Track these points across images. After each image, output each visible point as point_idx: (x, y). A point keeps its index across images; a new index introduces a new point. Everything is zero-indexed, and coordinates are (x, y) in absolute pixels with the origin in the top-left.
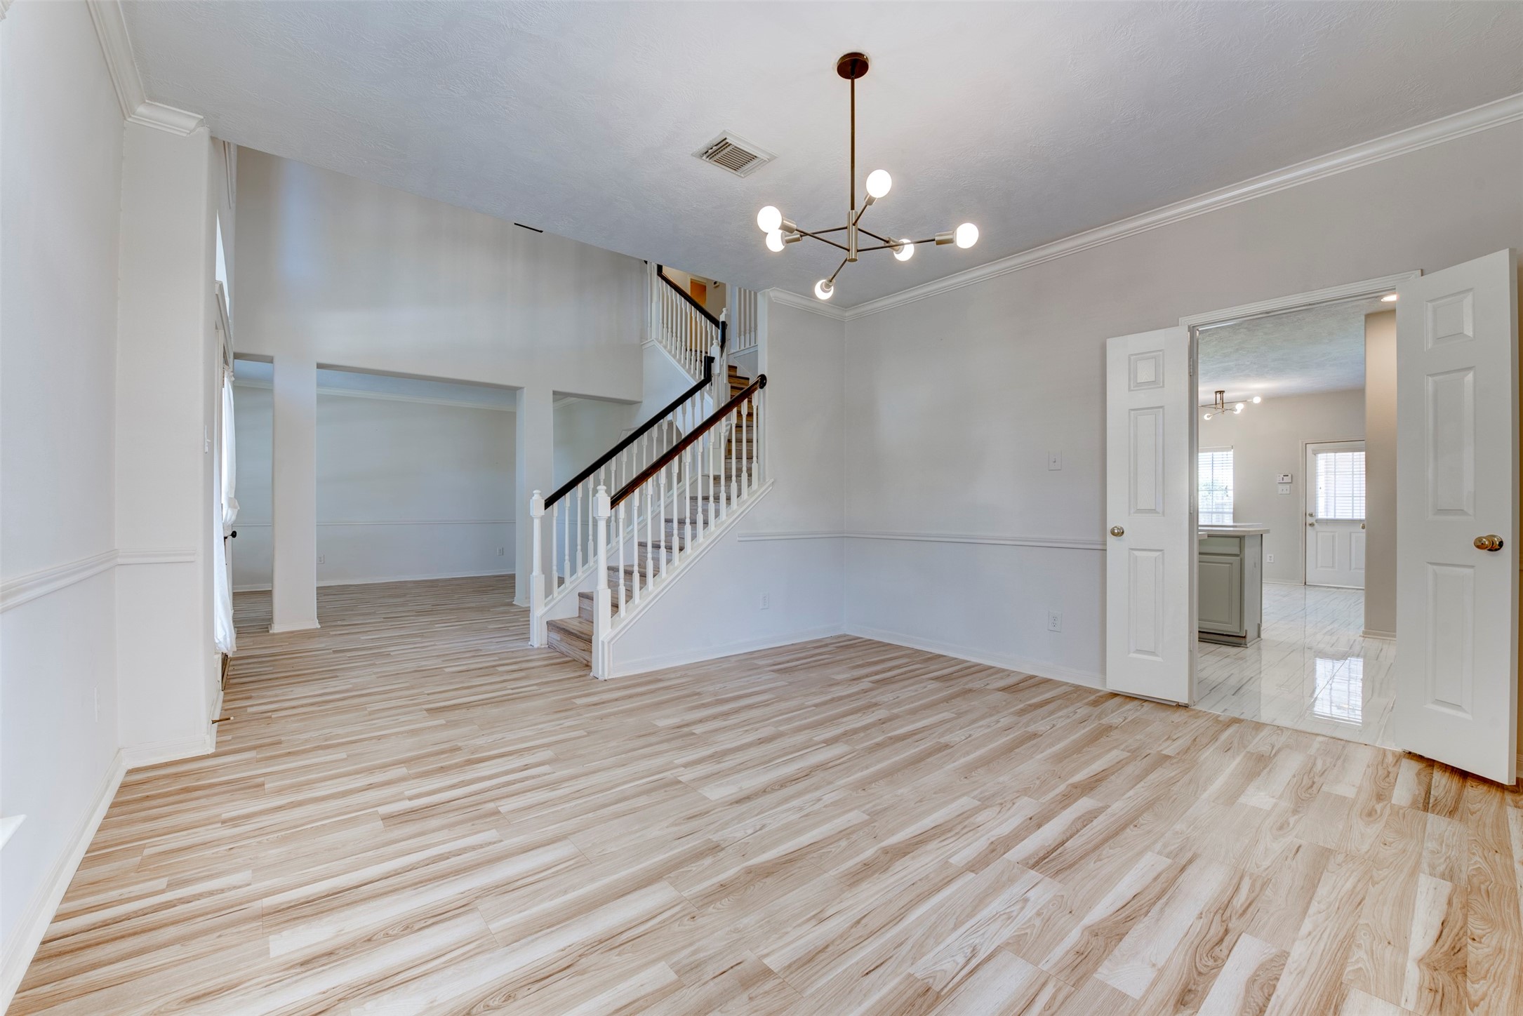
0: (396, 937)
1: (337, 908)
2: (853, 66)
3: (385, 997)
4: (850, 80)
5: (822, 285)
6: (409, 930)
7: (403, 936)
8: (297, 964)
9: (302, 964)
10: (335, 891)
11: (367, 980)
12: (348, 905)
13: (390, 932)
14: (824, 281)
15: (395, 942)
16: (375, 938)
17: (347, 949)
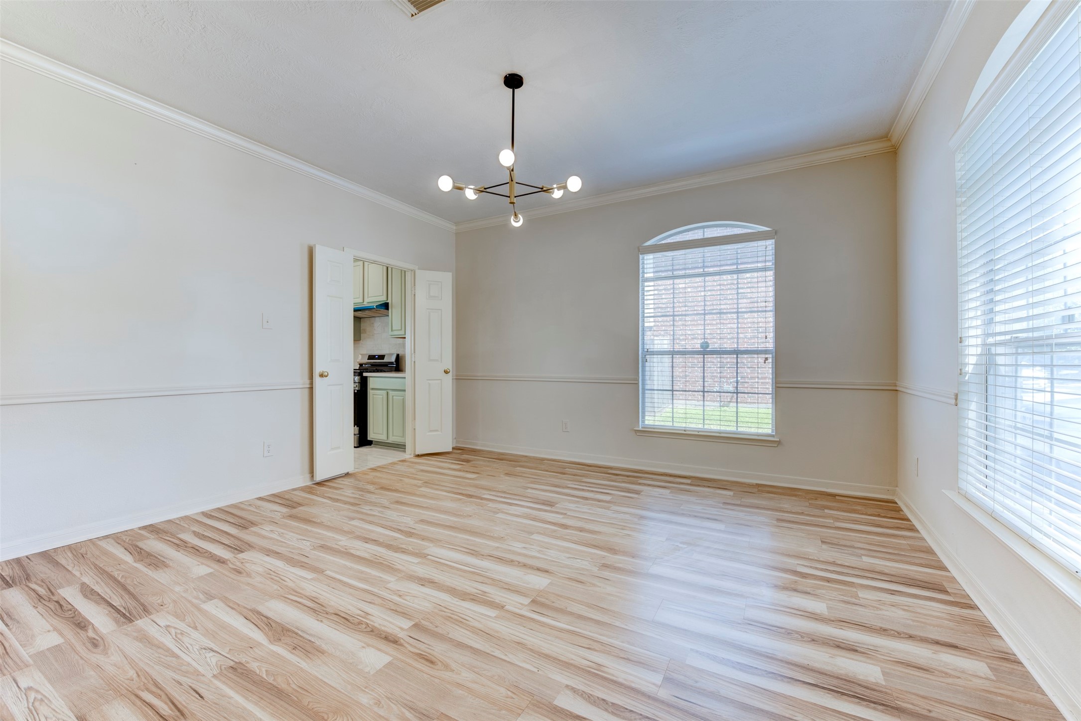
0: (797, 632)
1: (833, 677)
2: (513, 81)
3: (810, 610)
4: (512, 90)
5: (514, 220)
6: (788, 632)
7: (793, 631)
8: (858, 652)
9: (856, 651)
10: (836, 694)
11: (816, 621)
12: (826, 675)
13: (799, 637)
14: (513, 217)
15: (798, 630)
16: (809, 640)
17: (827, 643)
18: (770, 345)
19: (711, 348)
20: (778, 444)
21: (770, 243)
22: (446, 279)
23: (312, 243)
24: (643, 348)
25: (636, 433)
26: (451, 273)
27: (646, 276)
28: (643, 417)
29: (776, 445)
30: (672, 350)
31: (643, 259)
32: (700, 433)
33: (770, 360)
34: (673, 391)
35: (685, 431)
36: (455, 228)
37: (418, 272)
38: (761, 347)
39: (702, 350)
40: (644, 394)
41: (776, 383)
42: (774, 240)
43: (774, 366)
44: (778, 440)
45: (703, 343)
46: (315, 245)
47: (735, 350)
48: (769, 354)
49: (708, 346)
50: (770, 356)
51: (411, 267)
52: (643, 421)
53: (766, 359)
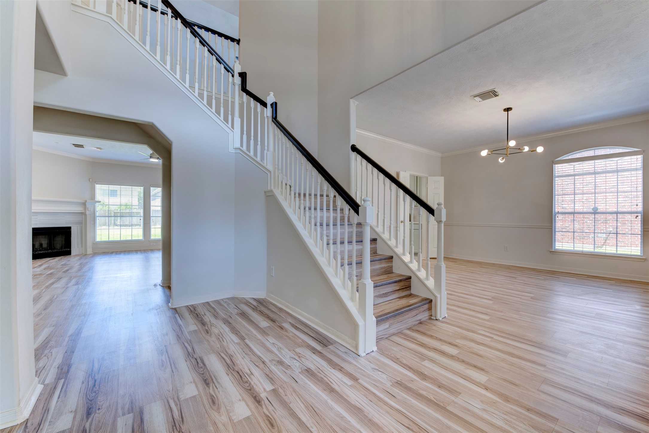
18: (640, 208)
19: (599, 211)
20: (645, 261)
21: (640, 157)
22: (441, 179)
23: (398, 171)
24: (555, 211)
25: (551, 253)
26: (443, 177)
27: (556, 175)
28: (555, 244)
29: (644, 261)
30: (573, 212)
31: (555, 167)
32: (592, 253)
33: (640, 217)
34: (574, 232)
35: (582, 252)
36: (441, 155)
37: (429, 178)
38: (635, 210)
39: (593, 211)
40: (555, 233)
41: (644, 229)
42: (642, 155)
43: (642, 220)
44: (645, 258)
45: (593, 208)
46: (400, 172)
47: (615, 212)
48: (639, 214)
49: (598, 209)
50: (640, 215)
51: (426, 175)
52: (555, 247)
53: (637, 216)
